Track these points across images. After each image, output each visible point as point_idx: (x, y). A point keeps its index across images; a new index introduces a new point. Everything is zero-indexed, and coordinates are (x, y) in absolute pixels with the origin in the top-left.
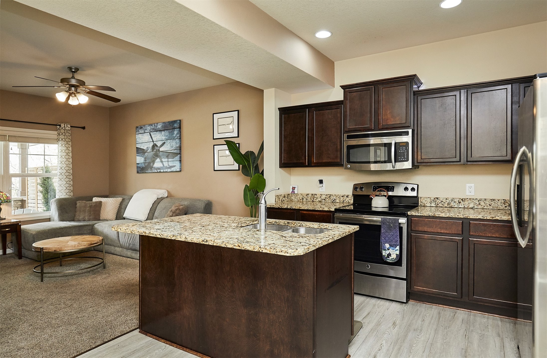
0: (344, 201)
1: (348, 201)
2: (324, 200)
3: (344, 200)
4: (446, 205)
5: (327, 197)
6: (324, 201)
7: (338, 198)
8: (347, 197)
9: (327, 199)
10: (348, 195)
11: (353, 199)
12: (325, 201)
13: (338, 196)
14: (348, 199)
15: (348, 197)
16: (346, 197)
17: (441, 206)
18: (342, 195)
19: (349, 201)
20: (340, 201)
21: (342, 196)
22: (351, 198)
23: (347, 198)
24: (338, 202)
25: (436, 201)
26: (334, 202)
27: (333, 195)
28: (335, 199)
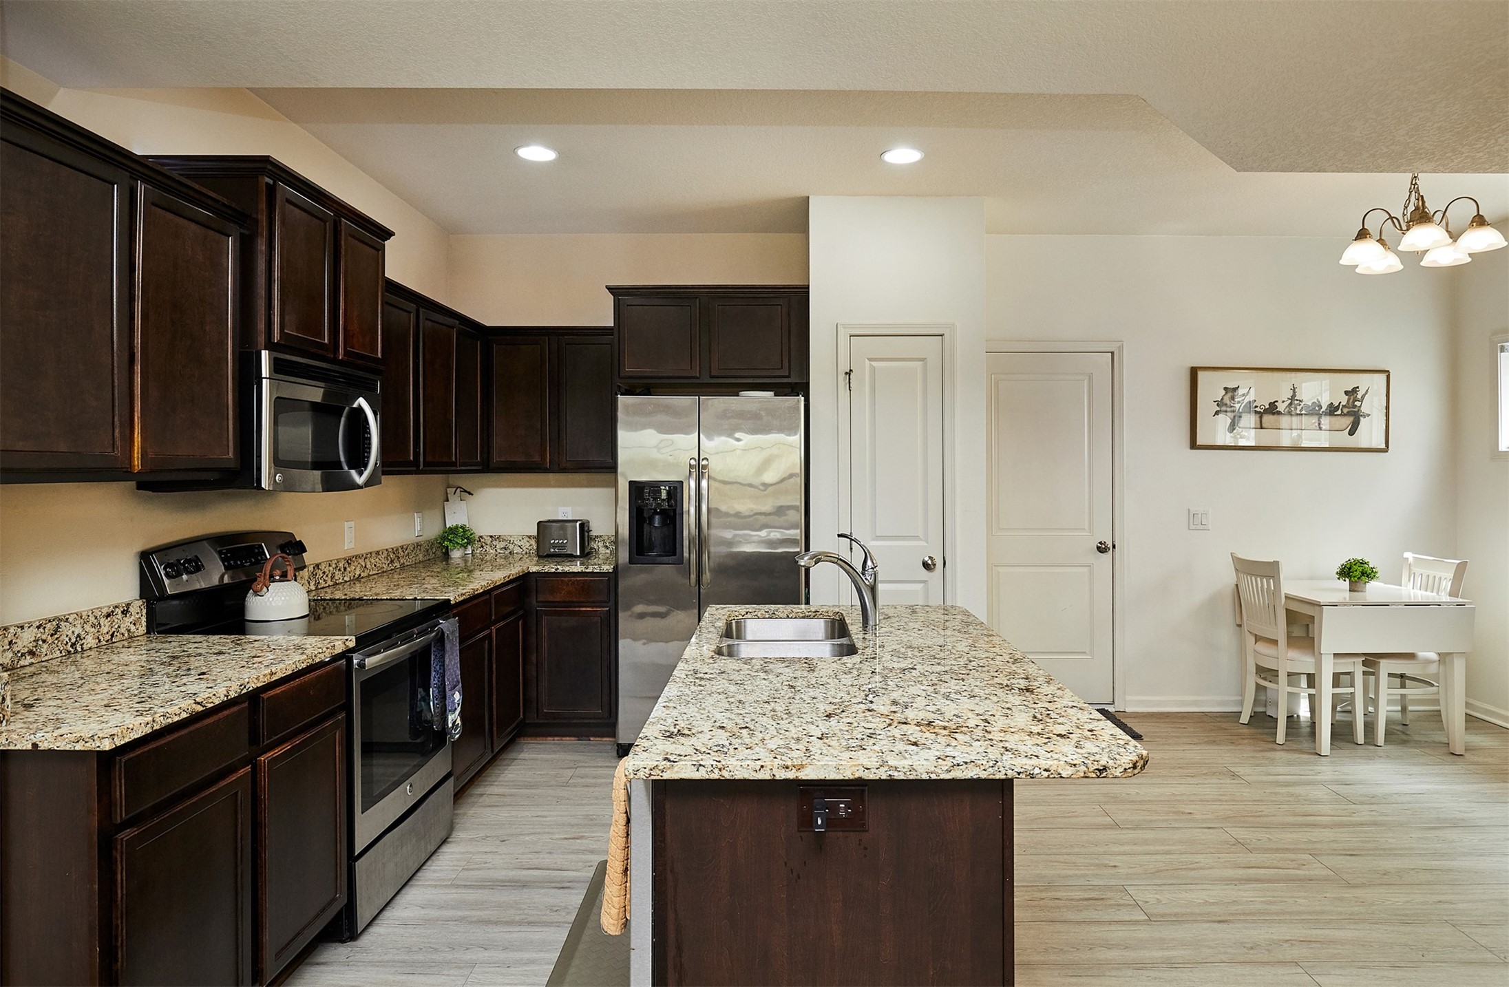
0: (112, 635)
1: (129, 631)
2: (32, 653)
3: (114, 632)
4: (330, 583)
5: (44, 637)
6: (29, 660)
7: (93, 626)
8: (125, 612)
9: (45, 646)
10: (128, 605)
11: (144, 619)
12: (33, 661)
13: (92, 619)
14: (128, 620)
15: (127, 611)
16: (120, 616)
17: (322, 586)
18: (105, 611)
19: (133, 628)
20: (100, 641)
21: (108, 616)
22: (140, 615)
23: (126, 615)
24: (89, 646)
25: (316, 574)
26: (76, 652)
27: (70, 620)
28: (79, 636)
